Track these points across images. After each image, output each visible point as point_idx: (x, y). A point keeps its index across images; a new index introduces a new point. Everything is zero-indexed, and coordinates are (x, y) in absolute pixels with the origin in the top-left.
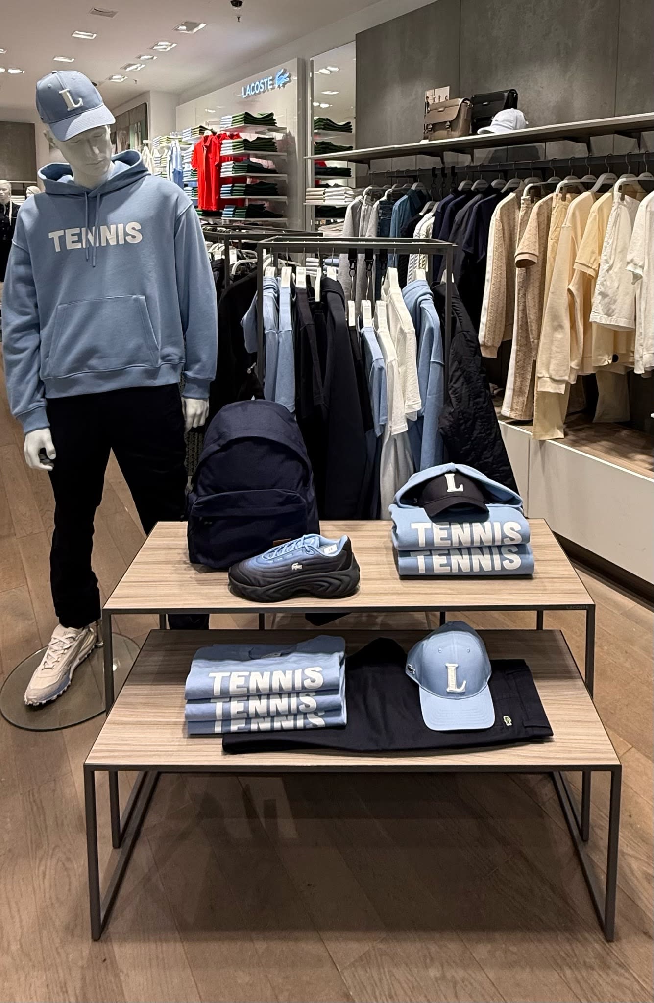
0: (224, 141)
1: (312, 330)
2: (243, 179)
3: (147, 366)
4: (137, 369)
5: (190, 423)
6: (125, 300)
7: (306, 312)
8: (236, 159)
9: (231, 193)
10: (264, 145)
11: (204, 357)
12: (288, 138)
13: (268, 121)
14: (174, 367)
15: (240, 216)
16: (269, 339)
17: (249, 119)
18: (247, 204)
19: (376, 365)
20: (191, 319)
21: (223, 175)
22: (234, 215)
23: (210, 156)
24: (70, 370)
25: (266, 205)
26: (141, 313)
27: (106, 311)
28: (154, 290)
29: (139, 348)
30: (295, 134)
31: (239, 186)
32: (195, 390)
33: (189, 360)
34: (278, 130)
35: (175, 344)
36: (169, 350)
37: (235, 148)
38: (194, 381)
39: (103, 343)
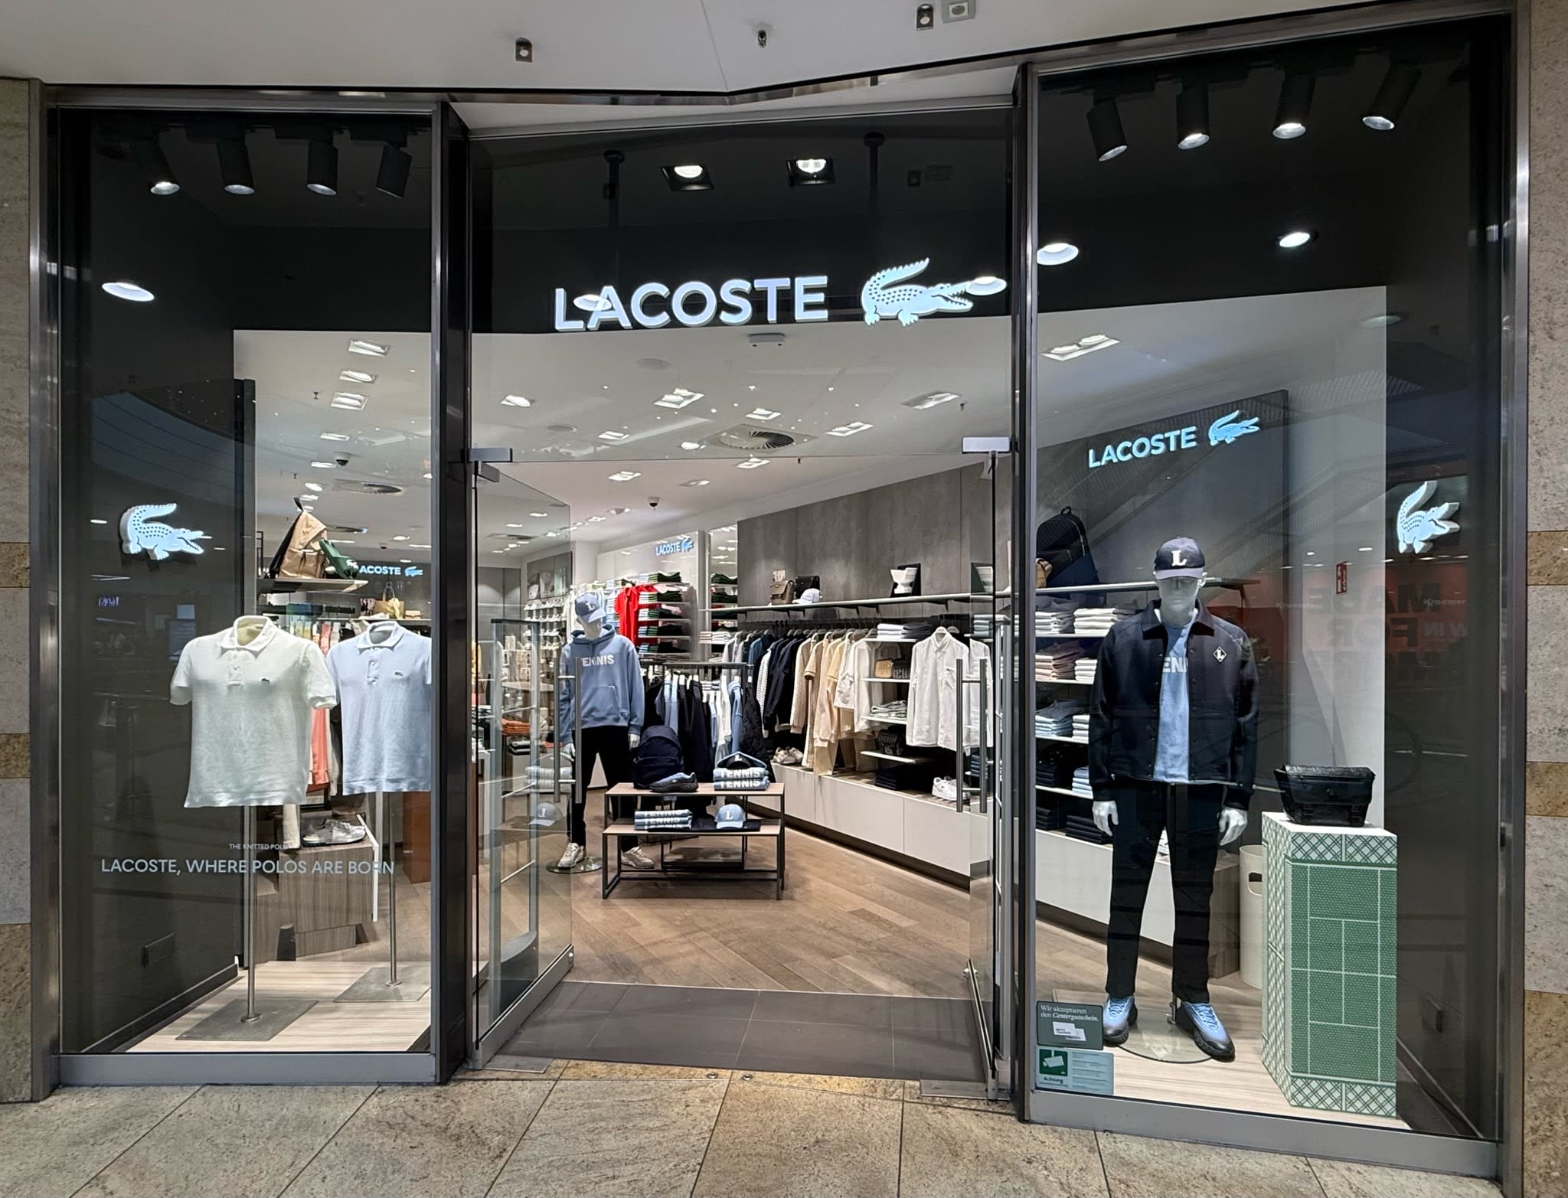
0: (642, 593)
1: (685, 701)
2: (656, 623)
3: (615, 716)
4: (611, 718)
5: (632, 745)
6: (607, 688)
7: (683, 694)
8: (650, 607)
9: (647, 633)
10: (672, 597)
11: (638, 714)
12: (691, 589)
13: (676, 579)
14: (626, 719)
15: (653, 651)
16: (667, 705)
17: (661, 578)
18: (659, 642)
19: (712, 717)
20: (633, 697)
21: (640, 619)
22: (649, 650)
23: (630, 603)
24: (585, 717)
25: (675, 641)
26: (614, 694)
27: (600, 692)
28: (618, 683)
29: (612, 708)
30: (696, 588)
31: (653, 628)
32: (635, 731)
33: (632, 716)
34: (683, 585)
35: (626, 708)
36: (624, 711)
37: (650, 598)
38: (634, 726)
39: (598, 705)
